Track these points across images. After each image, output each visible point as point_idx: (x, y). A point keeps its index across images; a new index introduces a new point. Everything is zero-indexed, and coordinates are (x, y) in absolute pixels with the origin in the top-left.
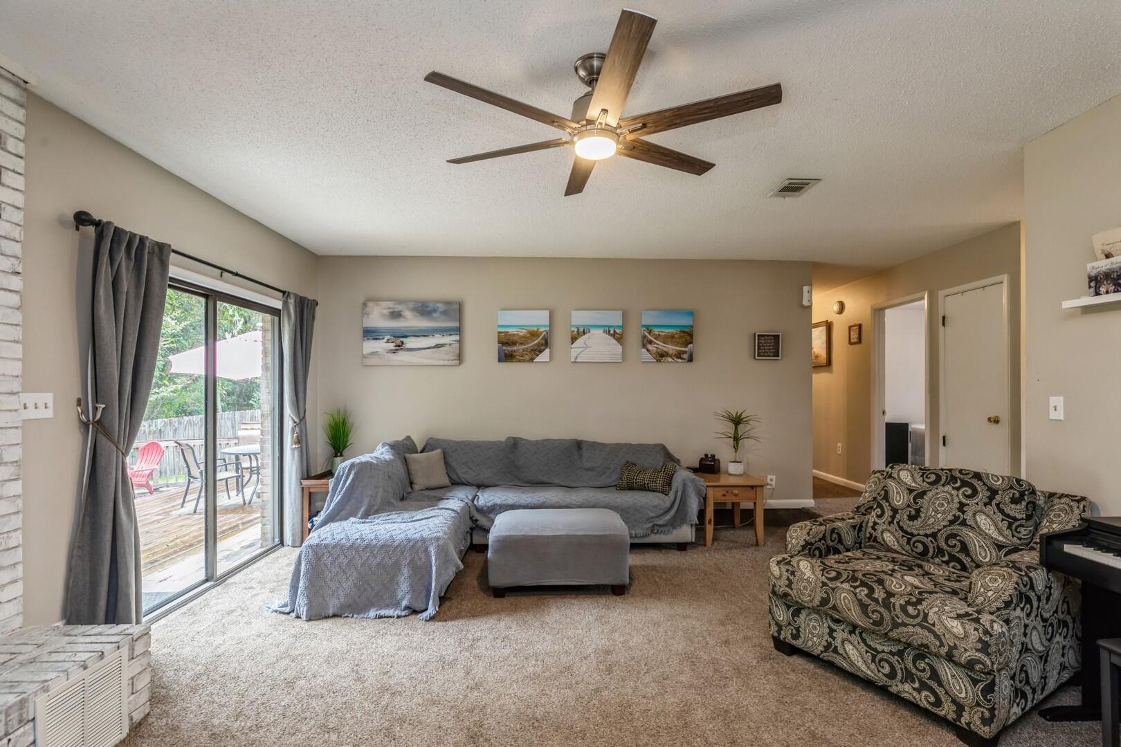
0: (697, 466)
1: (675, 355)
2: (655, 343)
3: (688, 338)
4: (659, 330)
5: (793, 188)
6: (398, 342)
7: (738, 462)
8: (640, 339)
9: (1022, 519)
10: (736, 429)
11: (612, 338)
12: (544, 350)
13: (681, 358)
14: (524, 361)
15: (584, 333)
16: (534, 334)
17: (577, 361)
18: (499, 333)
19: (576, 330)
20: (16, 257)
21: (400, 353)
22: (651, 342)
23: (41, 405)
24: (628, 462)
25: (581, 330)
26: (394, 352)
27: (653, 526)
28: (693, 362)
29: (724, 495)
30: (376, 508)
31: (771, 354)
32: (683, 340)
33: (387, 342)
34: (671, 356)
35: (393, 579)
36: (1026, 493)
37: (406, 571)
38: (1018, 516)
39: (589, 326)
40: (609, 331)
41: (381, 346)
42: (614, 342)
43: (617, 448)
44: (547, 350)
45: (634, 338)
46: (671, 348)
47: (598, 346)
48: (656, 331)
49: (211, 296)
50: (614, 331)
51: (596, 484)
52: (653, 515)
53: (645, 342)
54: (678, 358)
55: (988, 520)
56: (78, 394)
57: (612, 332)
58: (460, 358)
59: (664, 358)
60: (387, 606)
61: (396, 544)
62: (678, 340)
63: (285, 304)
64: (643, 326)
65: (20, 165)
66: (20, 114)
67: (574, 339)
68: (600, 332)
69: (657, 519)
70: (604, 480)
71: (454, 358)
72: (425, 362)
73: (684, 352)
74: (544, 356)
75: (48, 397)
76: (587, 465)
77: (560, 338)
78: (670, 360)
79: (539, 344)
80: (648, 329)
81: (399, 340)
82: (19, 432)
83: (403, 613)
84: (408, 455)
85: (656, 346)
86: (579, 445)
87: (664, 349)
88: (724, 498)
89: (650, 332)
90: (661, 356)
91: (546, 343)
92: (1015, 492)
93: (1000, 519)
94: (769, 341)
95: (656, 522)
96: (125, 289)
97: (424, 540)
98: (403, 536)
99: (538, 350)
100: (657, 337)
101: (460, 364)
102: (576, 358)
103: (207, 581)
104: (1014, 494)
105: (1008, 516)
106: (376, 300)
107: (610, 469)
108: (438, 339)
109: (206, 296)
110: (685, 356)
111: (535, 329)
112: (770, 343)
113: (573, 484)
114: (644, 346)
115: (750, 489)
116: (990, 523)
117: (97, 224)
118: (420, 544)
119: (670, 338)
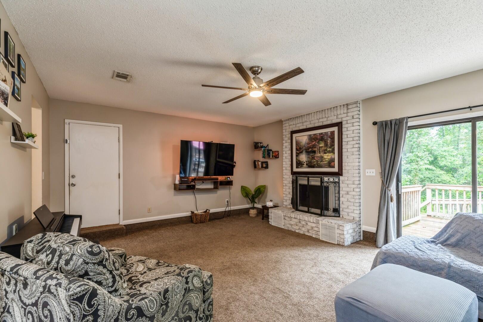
23: (369, 172)
75: (374, 170)
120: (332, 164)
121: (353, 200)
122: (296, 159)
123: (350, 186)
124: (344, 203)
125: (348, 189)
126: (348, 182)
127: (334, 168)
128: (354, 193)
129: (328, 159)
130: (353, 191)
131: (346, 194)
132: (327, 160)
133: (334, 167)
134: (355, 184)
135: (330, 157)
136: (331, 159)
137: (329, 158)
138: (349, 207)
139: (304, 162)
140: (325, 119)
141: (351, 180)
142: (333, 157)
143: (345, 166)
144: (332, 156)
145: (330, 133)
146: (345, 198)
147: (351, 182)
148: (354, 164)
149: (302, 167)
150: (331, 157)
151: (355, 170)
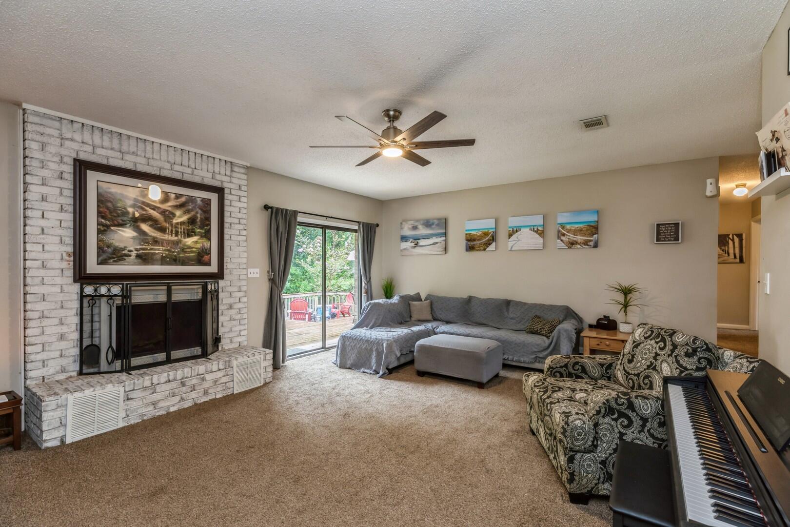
0: (594, 323)
1: (583, 244)
2: (567, 235)
3: (594, 230)
4: (570, 226)
5: (593, 124)
6: (416, 242)
7: (627, 323)
8: (557, 233)
9: (692, 369)
10: (626, 298)
11: (535, 233)
12: (492, 243)
13: (588, 245)
14: (480, 250)
15: (517, 231)
16: (486, 234)
17: (513, 249)
18: (466, 234)
19: (511, 229)
20: (245, 224)
21: (417, 248)
22: (564, 235)
24: (536, 316)
25: (515, 229)
26: (414, 247)
27: (536, 357)
28: (598, 248)
29: (598, 345)
30: (378, 324)
31: (672, 239)
32: (589, 232)
33: (411, 243)
34: (579, 244)
35: (370, 356)
36: (699, 349)
37: (374, 354)
38: (689, 367)
39: (520, 227)
40: (534, 229)
41: (408, 245)
42: (538, 236)
43: (535, 306)
44: (494, 244)
45: (551, 233)
46: (580, 238)
47: (527, 239)
48: (568, 227)
49: (324, 228)
50: (537, 229)
51: (515, 328)
52: (536, 350)
53: (560, 235)
54: (585, 245)
55: (668, 367)
56: (268, 269)
57: (536, 229)
58: (446, 250)
59: (574, 246)
60: (368, 369)
61: (371, 340)
62: (585, 232)
63: (359, 227)
64: (558, 224)
65: (245, 194)
66: (245, 177)
67: (510, 236)
68: (528, 229)
69: (539, 353)
70: (519, 326)
71: (442, 250)
72: (429, 252)
73: (590, 241)
74: (492, 247)
75: (258, 270)
76: (511, 315)
77: (502, 235)
78: (579, 246)
79: (489, 240)
80: (562, 226)
81: (416, 239)
82: (246, 281)
83: (373, 373)
84: (410, 302)
85: (567, 237)
86: (508, 303)
87: (574, 239)
88: (598, 347)
89: (563, 228)
90: (572, 244)
91: (493, 239)
92: (689, 348)
93: (675, 368)
94: (670, 228)
95: (538, 355)
96: (281, 231)
97: (382, 340)
98: (375, 337)
99: (488, 244)
100: (569, 231)
101: (446, 253)
102: (512, 247)
103: (322, 348)
104: (688, 349)
105: (681, 366)
106: (406, 221)
107: (524, 319)
108: (435, 240)
109: (322, 228)
110: (591, 243)
111: (487, 231)
112: (671, 230)
113: (501, 327)
114: (559, 238)
115: (621, 343)
116: (669, 370)
117: (271, 208)
118: (380, 341)
119: (579, 231)
120: (206, 258)
121: (239, 317)
122: (99, 240)
123: (233, 295)
124: (224, 324)
125: (231, 301)
126: (230, 289)
127: (210, 265)
128: (240, 305)
129: (196, 248)
130: (240, 301)
131: (228, 309)
132: (194, 250)
133: (208, 264)
134: (242, 291)
135: (201, 245)
136: (203, 249)
137: (199, 247)
138: (233, 329)
139: (131, 251)
140: (189, 171)
141: (235, 286)
142: (207, 244)
143: (227, 262)
144: (205, 244)
145: (201, 201)
146: (226, 315)
147: (236, 289)
148: (240, 260)
149: (121, 262)
150: (203, 245)
151: (241, 270)
